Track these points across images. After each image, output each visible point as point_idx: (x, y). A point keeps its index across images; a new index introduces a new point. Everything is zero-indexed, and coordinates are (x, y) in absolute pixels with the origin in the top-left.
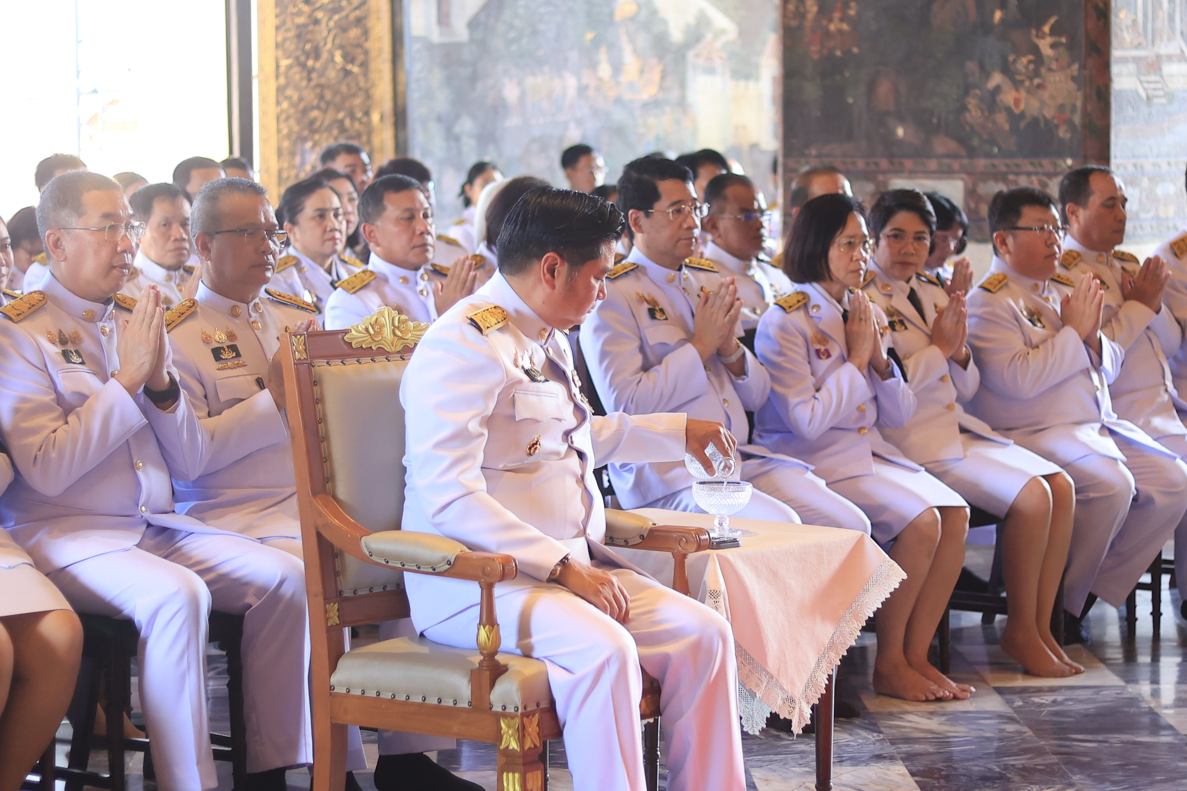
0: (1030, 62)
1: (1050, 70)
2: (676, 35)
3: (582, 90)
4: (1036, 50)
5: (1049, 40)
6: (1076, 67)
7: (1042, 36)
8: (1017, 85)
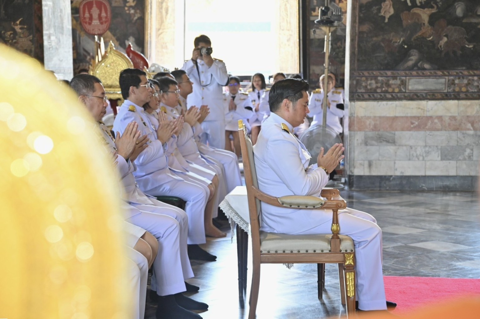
0: (11, 34)
1: (20, 37)
4: (14, 30)
5: (19, 26)
6: (31, 36)
7: (17, 25)
8: (6, 42)
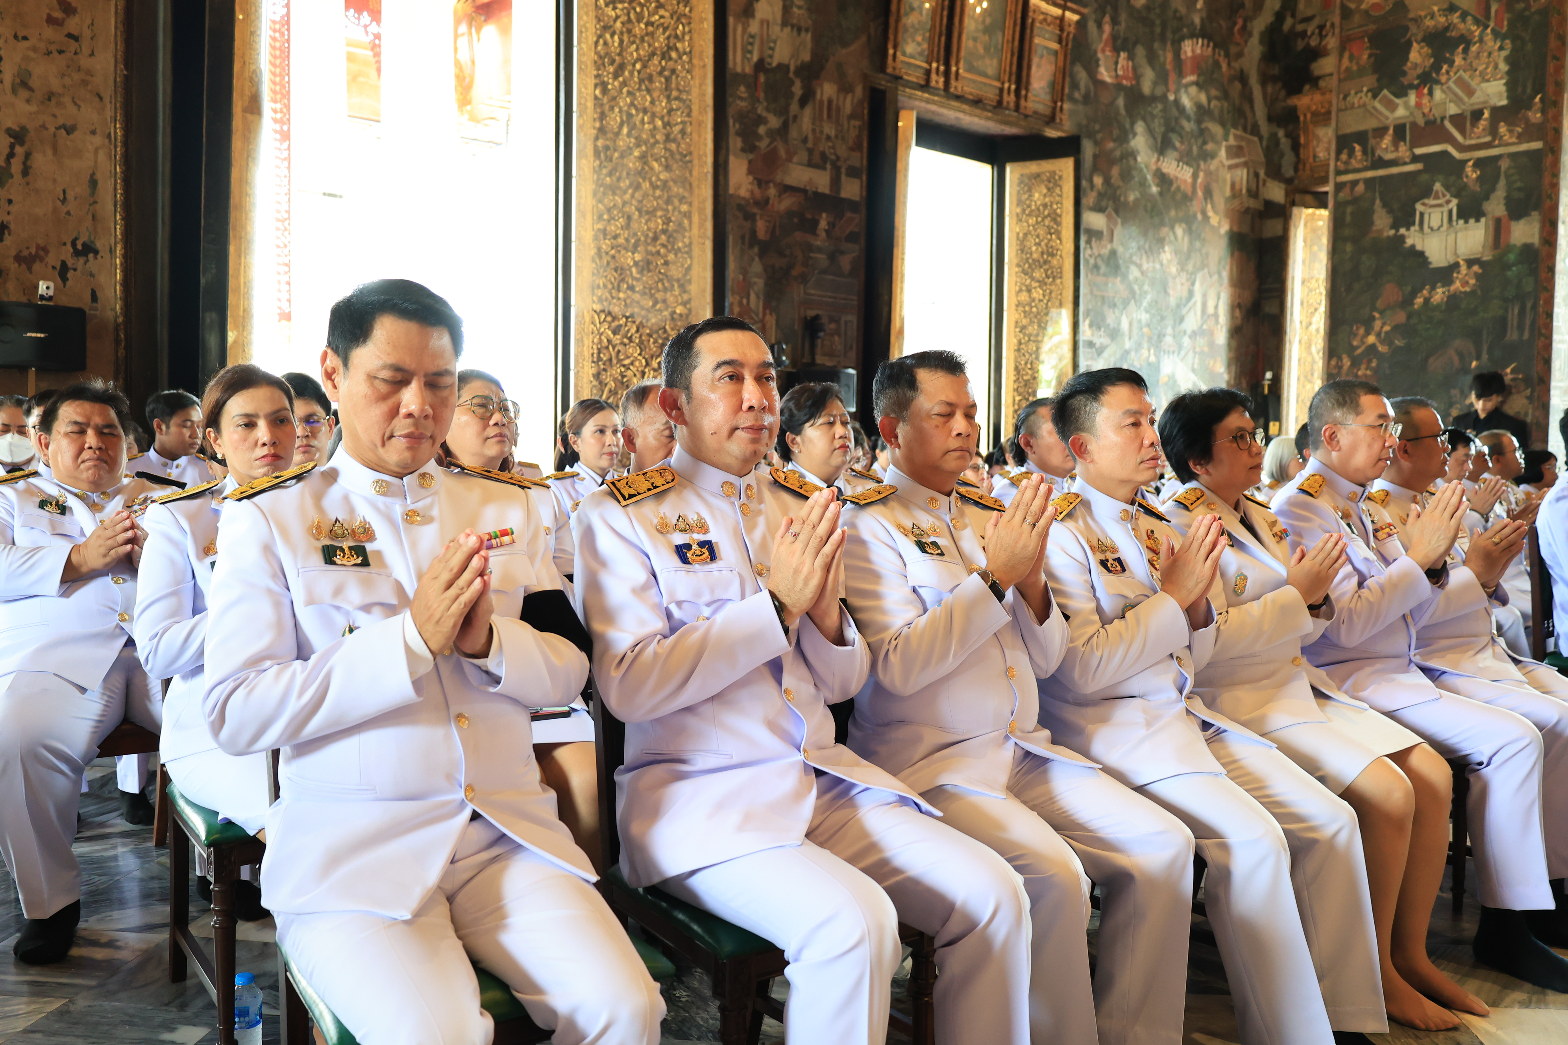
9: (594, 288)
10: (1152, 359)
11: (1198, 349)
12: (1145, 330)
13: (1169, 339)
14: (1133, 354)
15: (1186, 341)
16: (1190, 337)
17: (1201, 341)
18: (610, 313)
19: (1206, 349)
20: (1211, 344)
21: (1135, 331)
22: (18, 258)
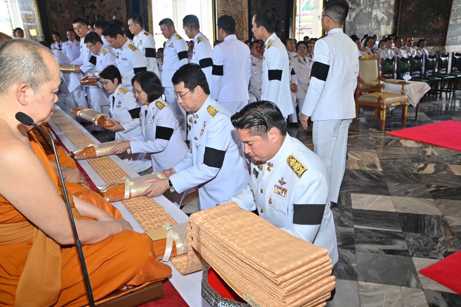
0: (436, 21)
1: (440, 22)
2: (380, 20)
3: (367, 27)
4: (438, 19)
6: (444, 21)
7: (439, 17)
8: (434, 24)
9: (221, 5)
10: (370, 11)
11: (385, 7)
12: (368, 3)
13: (375, 5)
14: (364, 10)
15: (381, 5)
16: (382, 4)
17: (386, 5)
18: (224, 11)
19: (387, 7)
20: (389, 5)
21: (365, 4)
22: (108, 11)
